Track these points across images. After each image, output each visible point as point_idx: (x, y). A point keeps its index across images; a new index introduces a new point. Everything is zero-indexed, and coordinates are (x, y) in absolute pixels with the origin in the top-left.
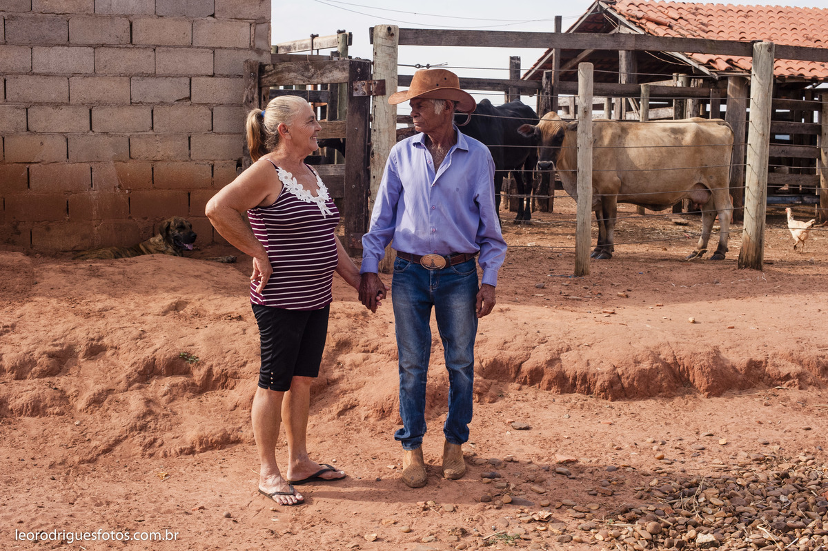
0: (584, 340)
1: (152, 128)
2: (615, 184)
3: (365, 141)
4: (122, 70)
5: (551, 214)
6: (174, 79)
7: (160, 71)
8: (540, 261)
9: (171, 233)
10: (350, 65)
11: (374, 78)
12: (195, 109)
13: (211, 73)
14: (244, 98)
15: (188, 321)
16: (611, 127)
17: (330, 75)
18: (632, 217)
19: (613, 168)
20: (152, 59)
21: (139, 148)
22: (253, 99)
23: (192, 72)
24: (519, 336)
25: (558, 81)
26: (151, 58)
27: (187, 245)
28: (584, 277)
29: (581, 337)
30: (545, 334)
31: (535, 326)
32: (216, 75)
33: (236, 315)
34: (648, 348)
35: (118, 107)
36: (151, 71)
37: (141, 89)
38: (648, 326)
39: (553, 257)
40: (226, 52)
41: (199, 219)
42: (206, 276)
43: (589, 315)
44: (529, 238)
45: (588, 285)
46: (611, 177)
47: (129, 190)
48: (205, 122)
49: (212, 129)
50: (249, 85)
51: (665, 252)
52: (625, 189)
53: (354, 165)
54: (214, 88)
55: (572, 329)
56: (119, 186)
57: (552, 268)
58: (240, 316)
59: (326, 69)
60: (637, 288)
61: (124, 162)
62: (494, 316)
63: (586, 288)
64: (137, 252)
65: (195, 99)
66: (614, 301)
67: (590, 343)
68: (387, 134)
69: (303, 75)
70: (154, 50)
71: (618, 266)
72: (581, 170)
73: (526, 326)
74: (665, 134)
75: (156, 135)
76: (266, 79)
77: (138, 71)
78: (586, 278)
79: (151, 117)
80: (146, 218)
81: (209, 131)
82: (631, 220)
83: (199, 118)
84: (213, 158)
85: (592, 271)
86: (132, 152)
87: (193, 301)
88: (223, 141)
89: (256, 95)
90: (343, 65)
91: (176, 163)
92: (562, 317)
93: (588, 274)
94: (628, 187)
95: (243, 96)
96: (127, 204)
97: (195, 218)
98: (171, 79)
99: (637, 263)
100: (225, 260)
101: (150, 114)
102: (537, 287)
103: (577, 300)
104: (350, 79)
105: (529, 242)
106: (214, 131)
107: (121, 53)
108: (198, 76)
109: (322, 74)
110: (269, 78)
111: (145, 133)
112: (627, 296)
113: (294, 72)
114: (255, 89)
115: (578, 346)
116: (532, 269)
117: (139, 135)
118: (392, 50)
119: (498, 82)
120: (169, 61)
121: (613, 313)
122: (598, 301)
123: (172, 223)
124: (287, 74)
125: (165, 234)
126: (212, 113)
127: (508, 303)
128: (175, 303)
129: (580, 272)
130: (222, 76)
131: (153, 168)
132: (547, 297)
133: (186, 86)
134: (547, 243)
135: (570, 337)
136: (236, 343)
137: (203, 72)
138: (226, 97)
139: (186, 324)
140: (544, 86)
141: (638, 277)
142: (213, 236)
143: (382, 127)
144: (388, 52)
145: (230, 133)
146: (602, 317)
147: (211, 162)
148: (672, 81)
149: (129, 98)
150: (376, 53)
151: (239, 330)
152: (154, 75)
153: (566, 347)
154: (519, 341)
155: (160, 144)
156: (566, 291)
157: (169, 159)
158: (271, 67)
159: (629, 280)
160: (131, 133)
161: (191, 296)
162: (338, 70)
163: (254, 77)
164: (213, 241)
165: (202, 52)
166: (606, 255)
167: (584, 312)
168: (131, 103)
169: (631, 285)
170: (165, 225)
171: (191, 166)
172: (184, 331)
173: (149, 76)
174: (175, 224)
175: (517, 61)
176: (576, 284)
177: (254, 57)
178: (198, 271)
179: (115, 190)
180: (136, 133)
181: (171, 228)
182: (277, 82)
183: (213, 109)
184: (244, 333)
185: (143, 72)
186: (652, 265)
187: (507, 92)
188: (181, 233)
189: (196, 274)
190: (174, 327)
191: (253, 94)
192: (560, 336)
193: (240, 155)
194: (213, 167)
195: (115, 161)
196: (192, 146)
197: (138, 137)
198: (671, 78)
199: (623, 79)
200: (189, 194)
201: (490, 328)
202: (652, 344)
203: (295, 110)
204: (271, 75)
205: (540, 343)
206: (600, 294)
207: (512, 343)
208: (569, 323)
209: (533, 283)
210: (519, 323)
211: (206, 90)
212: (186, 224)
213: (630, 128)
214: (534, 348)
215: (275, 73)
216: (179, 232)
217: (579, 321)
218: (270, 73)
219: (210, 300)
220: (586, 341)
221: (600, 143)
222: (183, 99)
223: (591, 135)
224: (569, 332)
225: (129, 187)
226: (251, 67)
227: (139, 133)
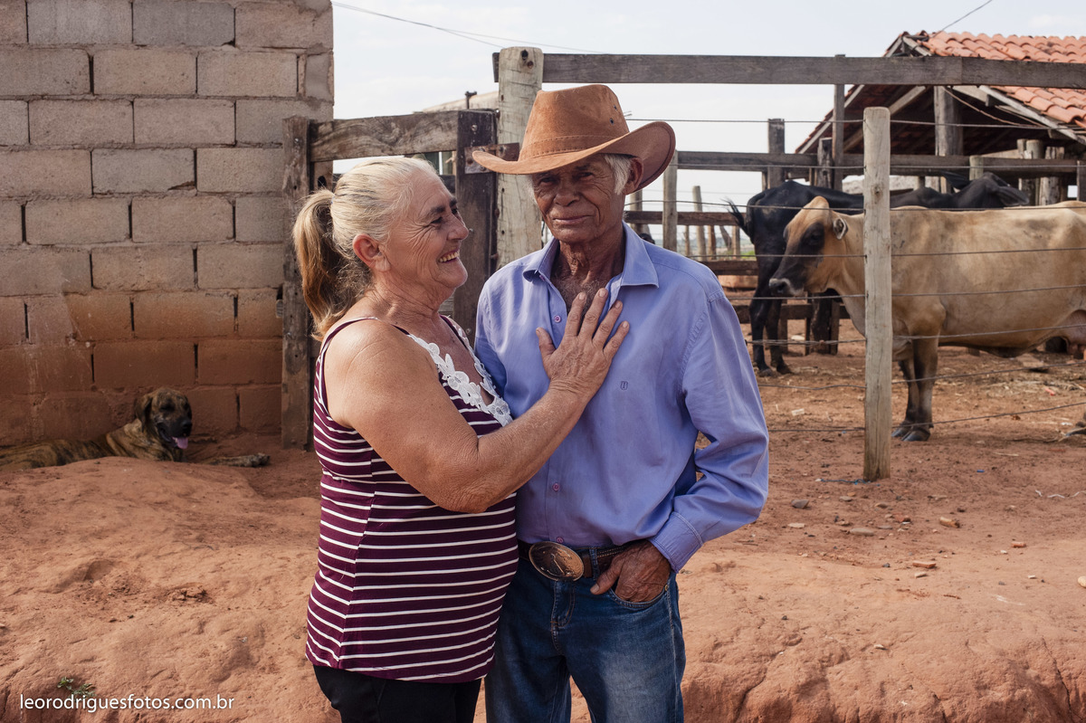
0: (875, 636)
1: (131, 236)
2: (934, 314)
3: (487, 252)
4: (76, 138)
5: (834, 359)
6: (167, 152)
7: (142, 138)
8: (808, 445)
9: (153, 417)
10: (459, 119)
11: (500, 142)
12: (204, 201)
13: (230, 140)
14: (285, 182)
15: (101, 605)
16: (928, 221)
17: (427, 138)
18: (960, 360)
19: (933, 291)
20: (128, 119)
21: (108, 270)
22: (299, 182)
23: (197, 140)
24: (746, 631)
25: (842, 154)
26: (127, 116)
27: (176, 440)
28: (880, 483)
29: (869, 628)
30: (798, 623)
31: (780, 603)
32: (239, 144)
33: (196, 591)
34: (1002, 654)
35: (71, 201)
36: (127, 139)
37: (108, 168)
38: (1000, 598)
39: (830, 435)
40: (255, 104)
41: (214, 388)
42: (176, 504)
43: (885, 573)
44: (796, 400)
45: (889, 499)
46: (928, 305)
47: (91, 341)
48: (222, 224)
49: (234, 236)
50: (291, 159)
51: (1018, 422)
52: (953, 324)
53: (468, 294)
54: (235, 166)
55: (851, 609)
56: (75, 336)
57: (827, 461)
58: (204, 593)
59: (419, 128)
60: (976, 505)
61: (81, 294)
62: (702, 583)
63: (883, 507)
64: (100, 449)
65: (203, 185)
66: (935, 538)
67: (887, 642)
68: (523, 239)
69: (381, 140)
70: (132, 103)
71: (941, 456)
72: (871, 294)
73: (762, 604)
74: (1018, 231)
75: (136, 248)
76: (321, 148)
77: (104, 139)
78: (882, 483)
79: (127, 216)
80: (121, 390)
81: (228, 238)
82: (959, 365)
83: (212, 218)
84: (235, 284)
85: (894, 467)
86: (96, 277)
87: (125, 560)
88: (254, 256)
89: (303, 177)
90: (447, 119)
91: (171, 295)
92: (833, 583)
93: (888, 476)
94: (959, 321)
95: (282, 179)
96: (89, 365)
97: (206, 388)
98: (161, 151)
99: (972, 450)
100: (248, 462)
101: (127, 211)
102: (794, 507)
103: (866, 535)
104: (459, 144)
105: (796, 407)
106: (238, 238)
107: (75, 109)
108: (209, 146)
109: (413, 137)
110: (326, 146)
111: (118, 245)
112: (958, 525)
113: (366, 134)
114: (301, 166)
115: (863, 649)
116: (793, 464)
117: (108, 248)
118: (530, 91)
119: (749, 157)
120: (156, 122)
121: (933, 567)
122: (903, 538)
123: (155, 399)
124: (355, 138)
125: (144, 418)
126: (234, 208)
127: (734, 549)
128: (86, 565)
129: (874, 474)
130: (250, 145)
131: (132, 305)
132: (810, 531)
133: (188, 163)
134: (823, 412)
135: (846, 629)
136: (180, 653)
137: (217, 140)
138: (258, 181)
139: (94, 610)
140: (820, 161)
141: (976, 479)
142: (239, 418)
143: (515, 227)
144: (523, 94)
145: (264, 242)
146: (909, 578)
147: (232, 292)
148: (1016, 151)
149: (90, 185)
150: (502, 97)
151: (192, 624)
152: (132, 147)
153: (839, 651)
154: (745, 642)
155: (143, 263)
156: (847, 514)
157: (160, 288)
158: (329, 127)
159: (960, 486)
160: (94, 246)
161: (123, 548)
162: (439, 129)
163: (300, 144)
164: (238, 426)
165: (215, 106)
166: (920, 433)
167: (876, 567)
168: (93, 193)
169: (964, 499)
170: (144, 403)
171: (198, 299)
172: (85, 627)
173: (123, 147)
174: (158, 402)
175: (779, 126)
176: (866, 497)
177: (304, 112)
178: (165, 492)
179: (67, 342)
180: (101, 245)
181: (153, 409)
182: (338, 153)
183: (234, 202)
184: (201, 632)
185: (113, 142)
186: (997, 452)
187: (765, 174)
188: (167, 419)
189: (159, 499)
190: (68, 619)
191: (299, 174)
192: (828, 628)
193: (280, 279)
194: (236, 300)
195: (66, 293)
196: (199, 264)
197: (106, 251)
198: (1015, 147)
199: (942, 149)
200: (196, 347)
201: (690, 611)
202: (1010, 643)
203: (389, 202)
204: (329, 141)
205: (786, 644)
206: (908, 520)
207: (730, 646)
208: (846, 597)
209: (788, 497)
210: (748, 598)
211: (220, 169)
212: (178, 403)
213: (959, 222)
214: (773, 656)
215: (334, 137)
216: (164, 416)
217: (867, 591)
218: (327, 138)
219: (158, 557)
220: (878, 639)
221: (910, 247)
222: (182, 186)
223: (887, 234)
224: (846, 618)
225: (91, 338)
226: (295, 128)
227: (107, 245)
